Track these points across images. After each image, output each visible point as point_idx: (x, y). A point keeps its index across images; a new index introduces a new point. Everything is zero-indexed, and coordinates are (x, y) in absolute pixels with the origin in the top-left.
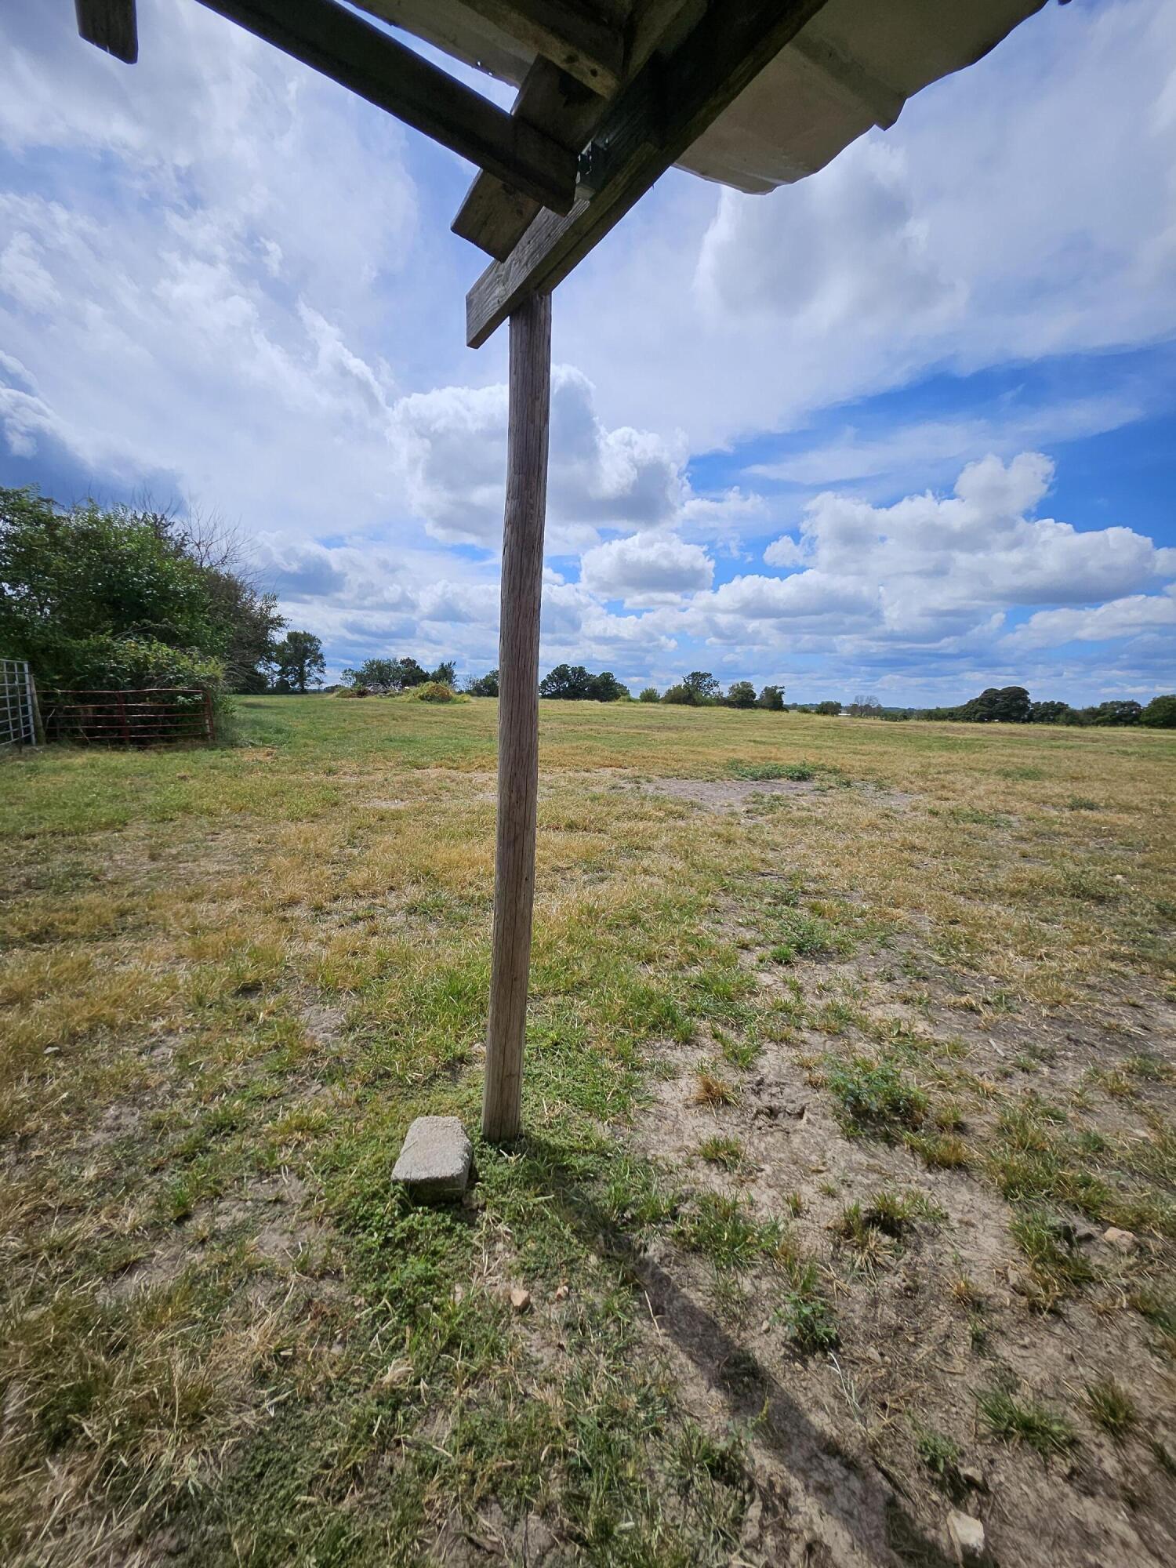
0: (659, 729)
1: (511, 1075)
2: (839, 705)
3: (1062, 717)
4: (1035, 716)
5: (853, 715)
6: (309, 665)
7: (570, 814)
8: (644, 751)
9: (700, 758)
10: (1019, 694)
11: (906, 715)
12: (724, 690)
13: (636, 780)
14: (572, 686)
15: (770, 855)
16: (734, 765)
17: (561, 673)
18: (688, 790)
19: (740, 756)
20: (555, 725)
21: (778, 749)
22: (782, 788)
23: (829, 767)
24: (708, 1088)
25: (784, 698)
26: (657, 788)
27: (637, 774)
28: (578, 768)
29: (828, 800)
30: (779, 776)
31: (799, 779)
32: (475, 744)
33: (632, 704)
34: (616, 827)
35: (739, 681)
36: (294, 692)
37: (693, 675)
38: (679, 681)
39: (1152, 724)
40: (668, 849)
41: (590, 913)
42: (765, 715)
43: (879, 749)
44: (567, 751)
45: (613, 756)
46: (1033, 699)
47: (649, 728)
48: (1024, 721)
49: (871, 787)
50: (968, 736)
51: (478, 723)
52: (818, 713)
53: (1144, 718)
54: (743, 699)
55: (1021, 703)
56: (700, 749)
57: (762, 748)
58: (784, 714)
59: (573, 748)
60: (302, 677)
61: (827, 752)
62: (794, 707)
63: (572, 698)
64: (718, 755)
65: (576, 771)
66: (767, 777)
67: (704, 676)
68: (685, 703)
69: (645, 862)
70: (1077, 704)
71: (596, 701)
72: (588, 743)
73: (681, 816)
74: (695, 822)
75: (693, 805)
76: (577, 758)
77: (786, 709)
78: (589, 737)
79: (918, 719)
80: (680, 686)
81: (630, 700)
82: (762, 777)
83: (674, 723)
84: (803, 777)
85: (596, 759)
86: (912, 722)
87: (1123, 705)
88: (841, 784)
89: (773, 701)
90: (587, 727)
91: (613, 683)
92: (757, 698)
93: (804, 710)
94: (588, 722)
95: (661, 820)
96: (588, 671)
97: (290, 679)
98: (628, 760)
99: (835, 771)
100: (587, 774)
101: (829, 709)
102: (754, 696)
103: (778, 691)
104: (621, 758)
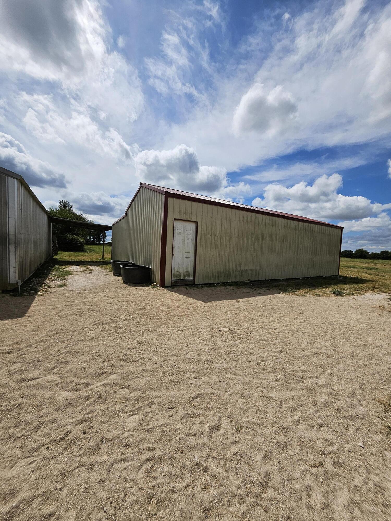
6: (102, 236)
36: (97, 244)
60: (99, 240)
97: (96, 240)
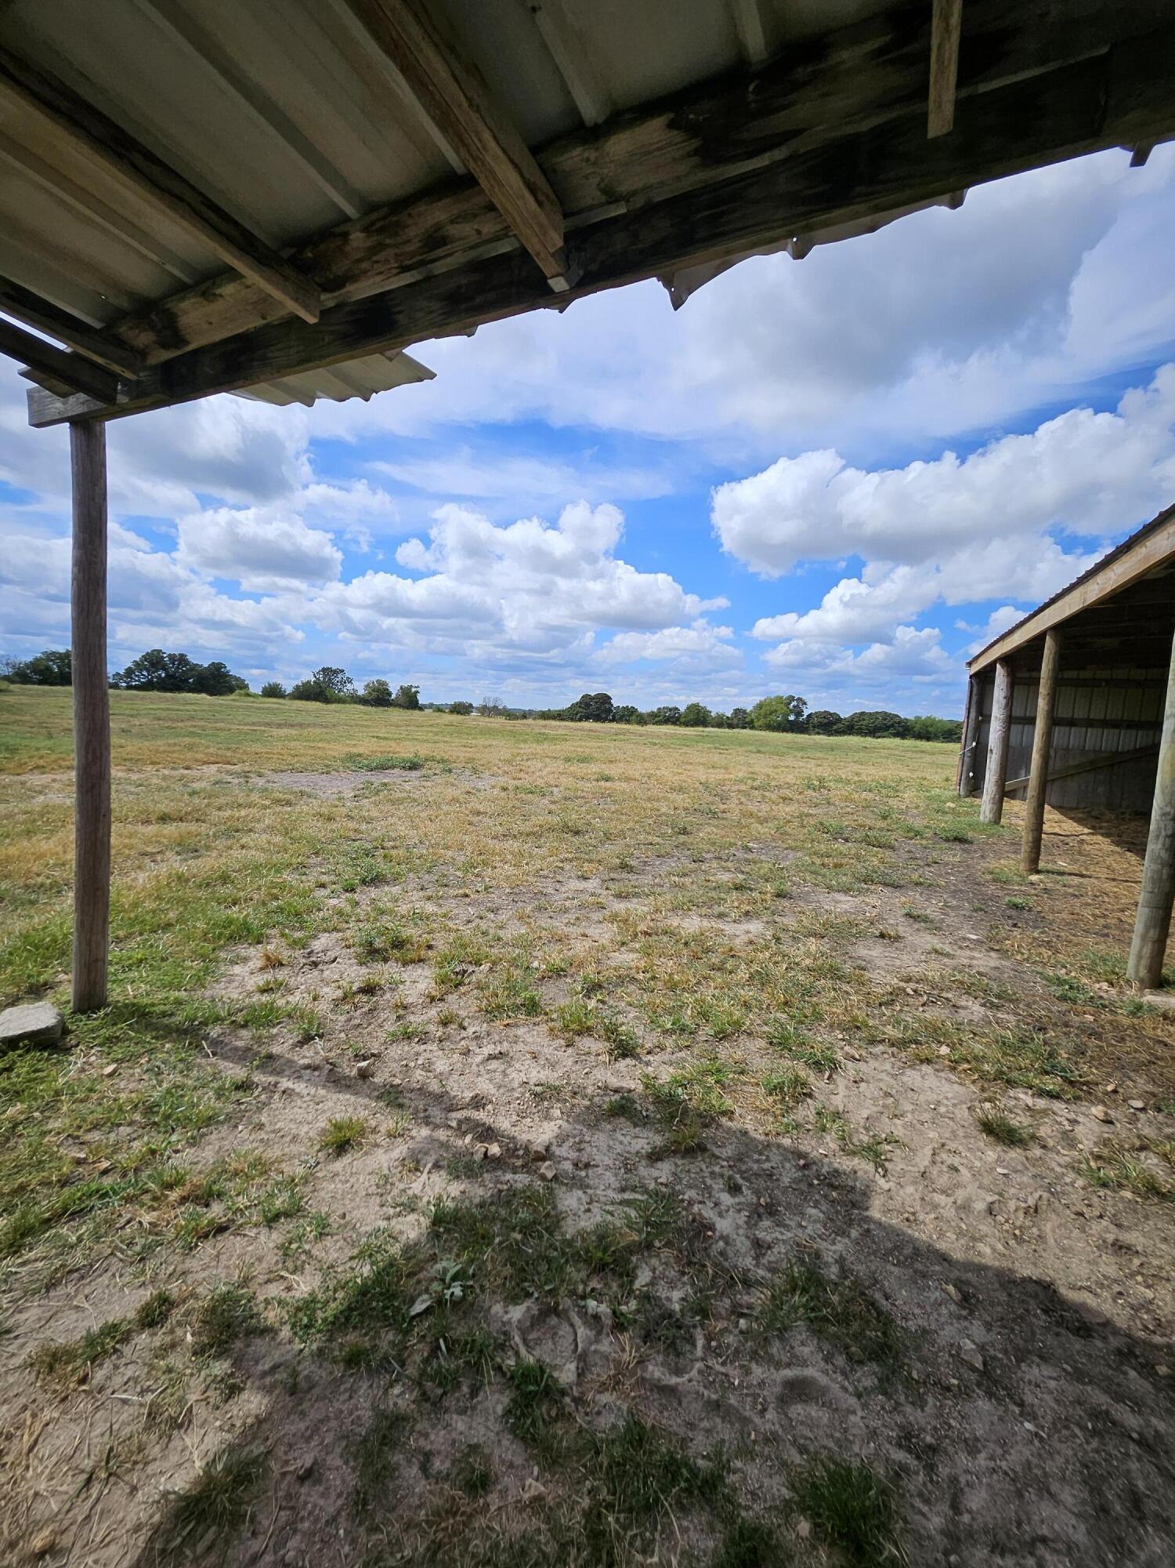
0: (279, 726)
1: (97, 960)
2: (471, 705)
3: (634, 717)
4: (617, 717)
5: (483, 714)
7: (165, 807)
8: (257, 747)
9: (320, 753)
10: (605, 699)
11: (525, 715)
12: (359, 688)
13: (246, 775)
14: (169, 676)
15: (364, 827)
16: (351, 758)
17: (154, 660)
18: (302, 781)
19: (361, 750)
20: (146, 720)
21: (398, 744)
22: (394, 776)
23: (438, 758)
24: (268, 958)
25: (419, 697)
26: (268, 781)
27: (247, 769)
28: (176, 766)
29: (429, 784)
30: (393, 767)
31: (410, 768)
32: (26, 742)
33: (251, 699)
34: (215, 815)
35: (374, 679)
37: (324, 670)
38: (308, 676)
39: (686, 724)
40: (271, 829)
41: (179, 878)
42: (396, 715)
43: (486, 743)
44: (161, 749)
45: (220, 752)
46: (615, 703)
47: (268, 725)
48: (611, 721)
49: (468, 773)
50: (560, 732)
51: (27, 718)
52: (452, 712)
53: (682, 720)
54: (379, 698)
55: (607, 706)
56: (320, 745)
57: (383, 743)
58: (417, 712)
59: (169, 745)
61: (442, 745)
62: (431, 706)
63: (171, 690)
64: (338, 750)
65: (173, 768)
66: (383, 767)
67: (337, 672)
68: (316, 699)
69: (243, 841)
70: (643, 709)
71: (204, 695)
72: (188, 740)
73: (289, 803)
74: (303, 807)
75: (302, 793)
76: (175, 755)
77: (421, 708)
78: (192, 734)
79: (534, 719)
80: (309, 682)
81: (248, 695)
82: (376, 768)
83: (299, 720)
84: (414, 767)
85: (199, 756)
86: (530, 721)
87: (670, 710)
88: (444, 770)
89: (410, 701)
90: (189, 724)
91: (226, 675)
92: (393, 696)
93: (439, 709)
94: (192, 718)
95: (265, 807)
96: (193, 659)
98: (238, 756)
99: (443, 761)
100: (186, 772)
101: (461, 709)
102: (390, 694)
103: (413, 690)
104: (229, 754)
